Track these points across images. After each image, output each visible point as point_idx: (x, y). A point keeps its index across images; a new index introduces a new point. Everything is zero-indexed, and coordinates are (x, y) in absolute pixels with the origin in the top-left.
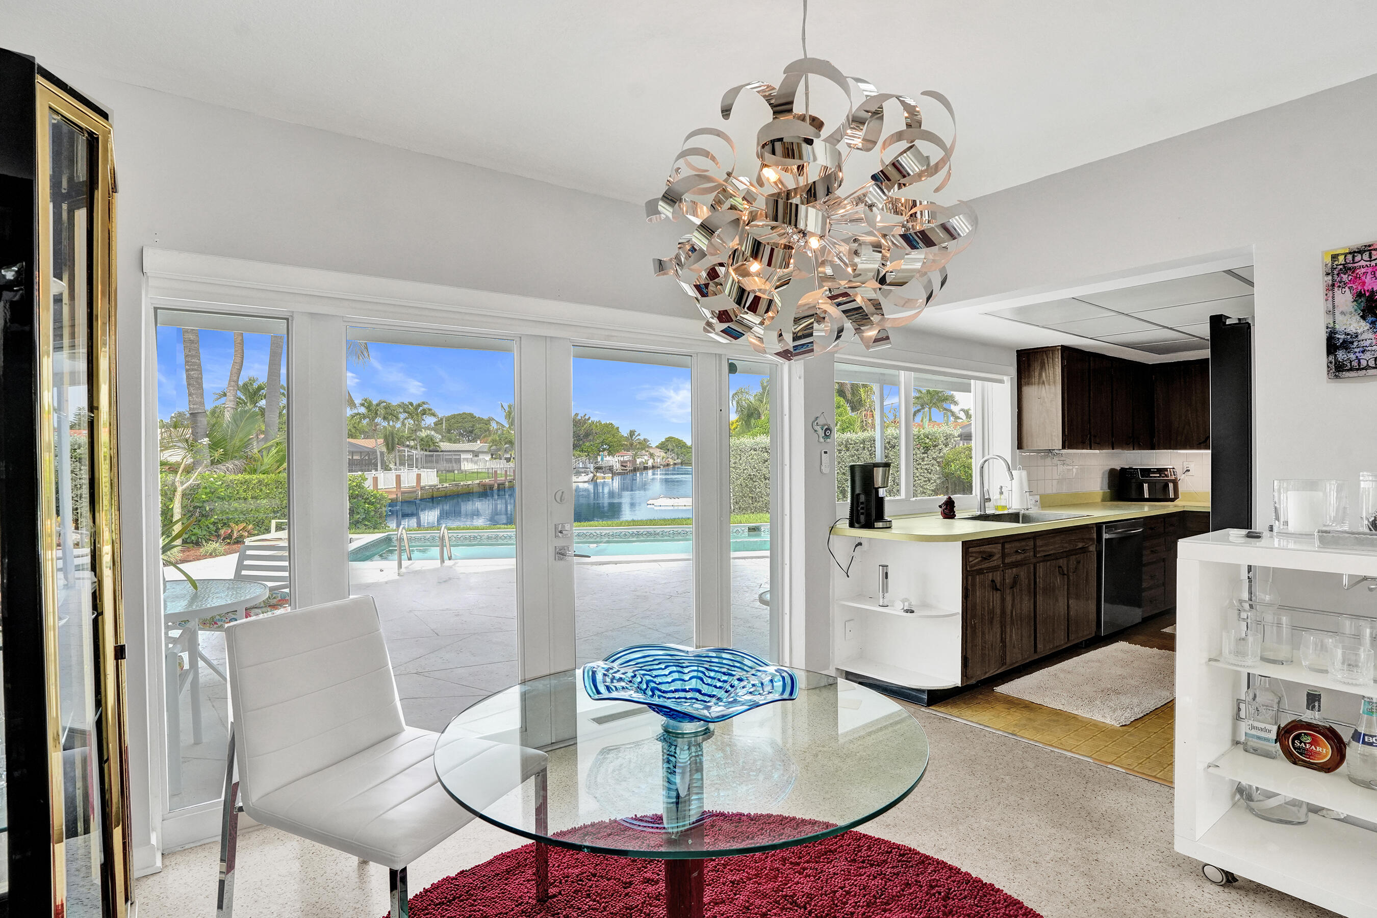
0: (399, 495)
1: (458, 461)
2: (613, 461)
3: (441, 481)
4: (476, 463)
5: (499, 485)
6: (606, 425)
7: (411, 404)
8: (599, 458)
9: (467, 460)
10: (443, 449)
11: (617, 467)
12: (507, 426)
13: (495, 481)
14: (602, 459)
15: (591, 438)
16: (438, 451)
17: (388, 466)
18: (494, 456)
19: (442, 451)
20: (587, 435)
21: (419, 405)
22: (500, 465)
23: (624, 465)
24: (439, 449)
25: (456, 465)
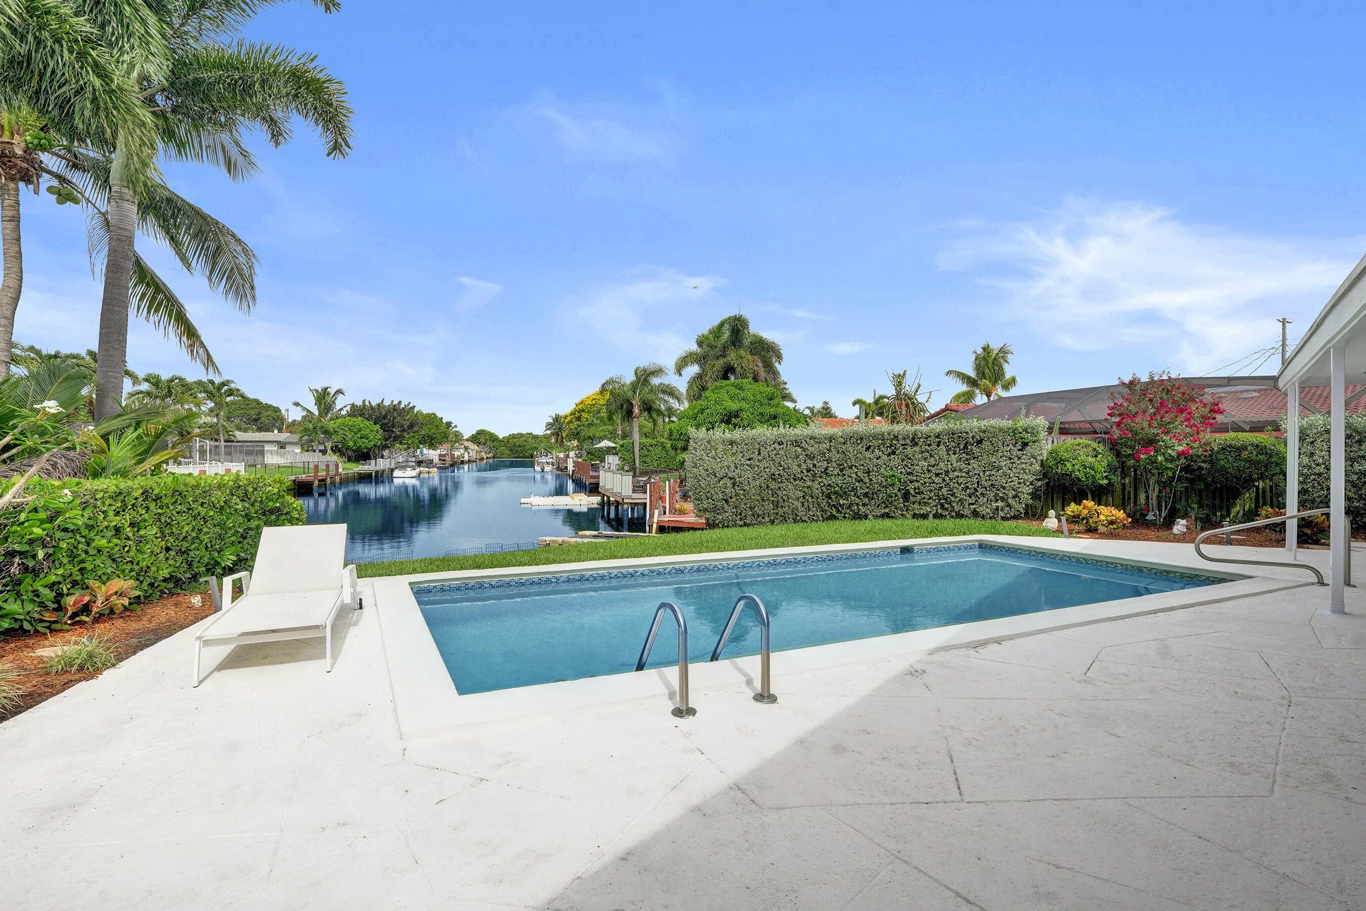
1: (262, 453)
2: (432, 454)
4: (283, 455)
5: (319, 482)
7: (213, 382)
8: (419, 451)
9: (271, 452)
10: (239, 439)
11: (436, 460)
12: (317, 413)
13: (316, 476)
14: (422, 453)
15: (416, 429)
16: (233, 442)
18: (307, 447)
19: (238, 442)
20: (411, 426)
21: (223, 384)
22: (314, 458)
23: (442, 458)
24: (233, 438)
25: (260, 459)
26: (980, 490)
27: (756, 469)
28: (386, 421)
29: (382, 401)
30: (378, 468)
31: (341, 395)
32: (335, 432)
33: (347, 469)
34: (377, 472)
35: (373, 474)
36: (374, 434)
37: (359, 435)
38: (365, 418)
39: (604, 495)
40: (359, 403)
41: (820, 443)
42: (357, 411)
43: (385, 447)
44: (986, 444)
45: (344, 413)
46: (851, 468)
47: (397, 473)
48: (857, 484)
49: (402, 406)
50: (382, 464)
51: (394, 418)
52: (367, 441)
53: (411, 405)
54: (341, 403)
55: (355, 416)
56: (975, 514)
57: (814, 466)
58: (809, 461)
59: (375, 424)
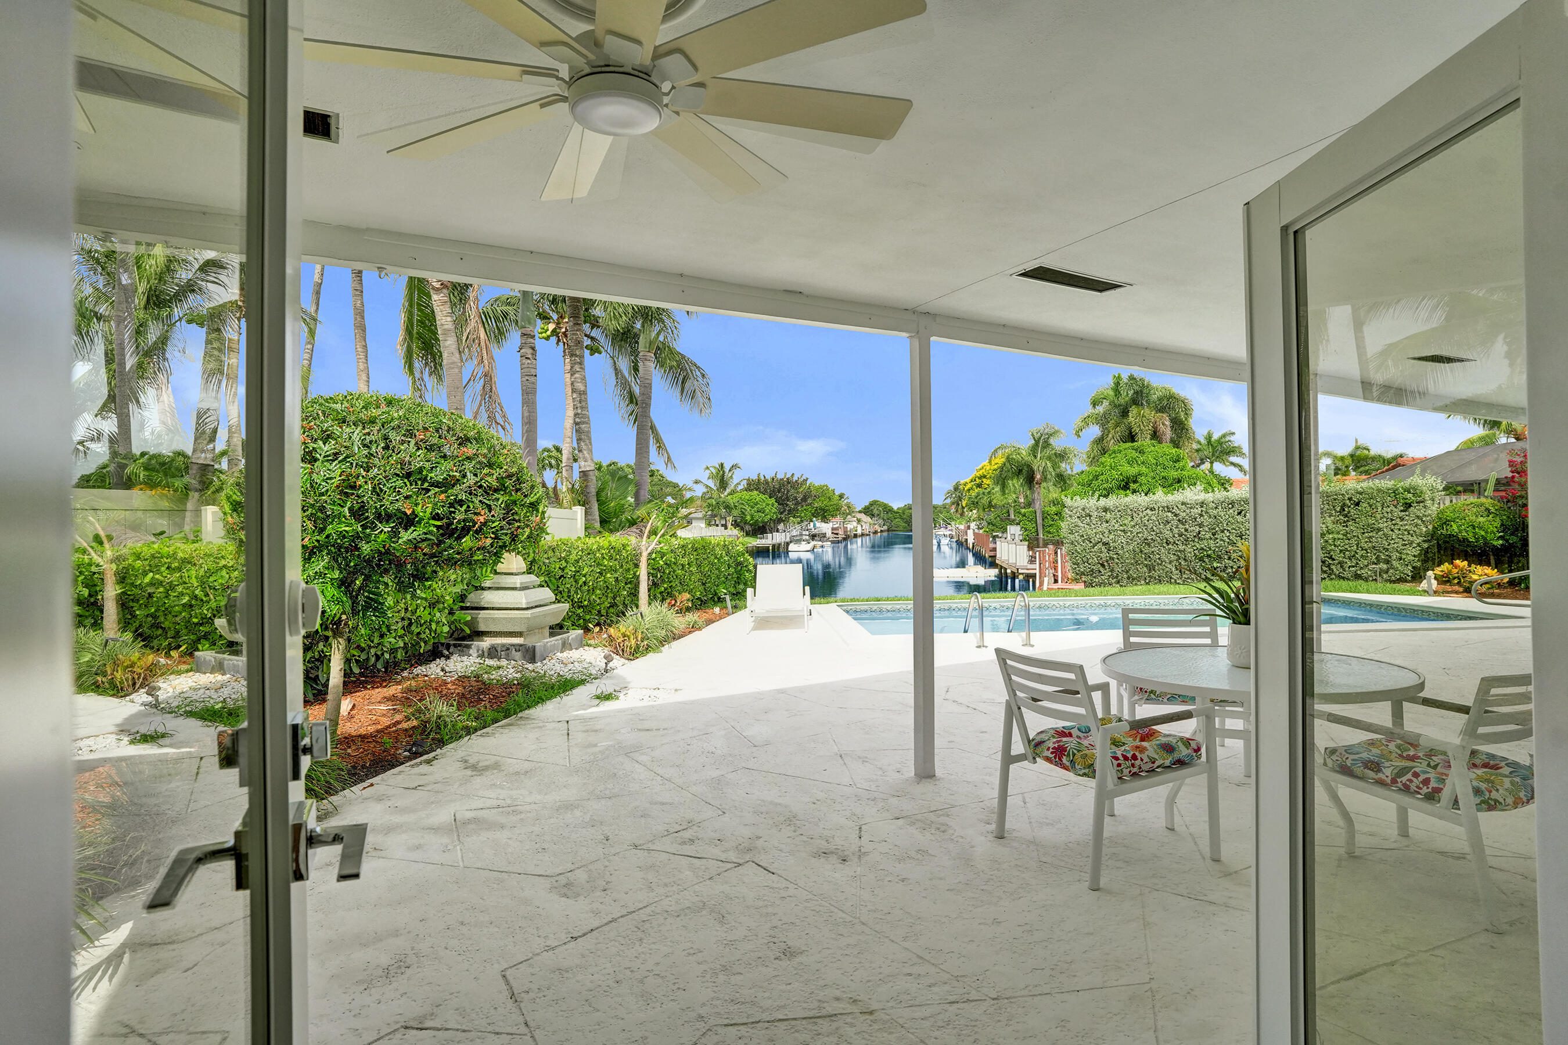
2: (826, 528)
6: (821, 487)
8: (812, 524)
11: (829, 534)
12: (715, 489)
14: (814, 526)
15: (809, 501)
18: (711, 522)
20: (804, 499)
23: (835, 532)
26: (1360, 553)
27: (1129, 534)
28: (780, 494)
29: (776, 475)
30: (774, 542)
31: (737, 470)
32: (735, 506)
34: (774, 546)
35: (770, 548)
36: (770, 507)
37: (756, 509)
38: (760, 492)
39: (1001, 567)
40: (755, 477)
41: (1191, 508)
42: (753, 485)
43: (780, 521)
44: (1364, 505)
45: (740, 487)
46: (1223, 532)
47: (792, 547)
48: (1230, 547)
49: (795, 478)
50: (778, 538)
51: (788, 491)
52: (764, 515)
53: (804, 477)
54: (738, 480)
55: (751, 490)
56: (1357, 577)
57: (1186, 530)
58: (1181, 526)
59: (770, 497)
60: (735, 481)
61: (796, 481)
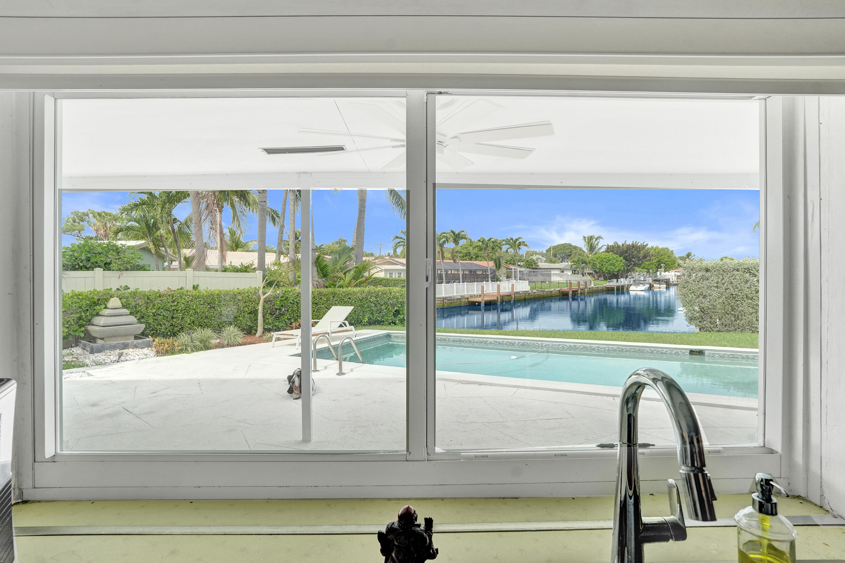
0: (499, 297)
1: (550, 275)
3: (531, 288)
4: (561, 276)
5: (573, 292)
6: (663, 249)
7: (512, 239)
8: (658, 273)
9: (556, 274)
10: (541, 267)
12: (586, 251)
13: (570, 288)
14: (660, 274)
15: (648, 258)
16: (537, 269)
17: (499, 278)
18: (574, 272)
19: (540, 269)
20: (645, 257)
21: (517, 240)
22: (578, 278)
24: (538, 267)
25: (548, 278)
28: (627, 255)
29: (625, 242)
30: (620, 284)
31: (601, 240)
33: (598, 284)
34: (618, 287)
35: (615, 288)
36: (620, 263)
37: (608, 264)
38: (614, 253)
40: (611, 243)
42: (610, 249)
43: (628, 271)
45: (602, 250)
47: (632, 288)
49: (638, 244)
50: (623, 281)
51: (633, 252)
52: (614, 267)
53: (645, 244)
55: (608, 252)
59: (620, 256)
60: (600, 245)
61: (640, 246)
